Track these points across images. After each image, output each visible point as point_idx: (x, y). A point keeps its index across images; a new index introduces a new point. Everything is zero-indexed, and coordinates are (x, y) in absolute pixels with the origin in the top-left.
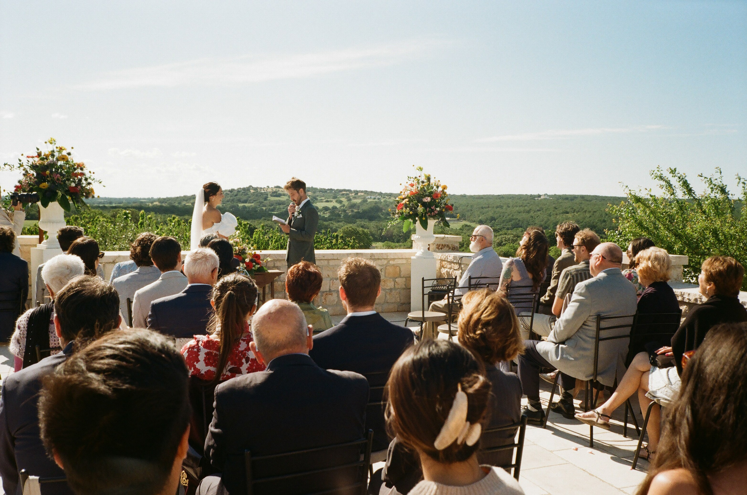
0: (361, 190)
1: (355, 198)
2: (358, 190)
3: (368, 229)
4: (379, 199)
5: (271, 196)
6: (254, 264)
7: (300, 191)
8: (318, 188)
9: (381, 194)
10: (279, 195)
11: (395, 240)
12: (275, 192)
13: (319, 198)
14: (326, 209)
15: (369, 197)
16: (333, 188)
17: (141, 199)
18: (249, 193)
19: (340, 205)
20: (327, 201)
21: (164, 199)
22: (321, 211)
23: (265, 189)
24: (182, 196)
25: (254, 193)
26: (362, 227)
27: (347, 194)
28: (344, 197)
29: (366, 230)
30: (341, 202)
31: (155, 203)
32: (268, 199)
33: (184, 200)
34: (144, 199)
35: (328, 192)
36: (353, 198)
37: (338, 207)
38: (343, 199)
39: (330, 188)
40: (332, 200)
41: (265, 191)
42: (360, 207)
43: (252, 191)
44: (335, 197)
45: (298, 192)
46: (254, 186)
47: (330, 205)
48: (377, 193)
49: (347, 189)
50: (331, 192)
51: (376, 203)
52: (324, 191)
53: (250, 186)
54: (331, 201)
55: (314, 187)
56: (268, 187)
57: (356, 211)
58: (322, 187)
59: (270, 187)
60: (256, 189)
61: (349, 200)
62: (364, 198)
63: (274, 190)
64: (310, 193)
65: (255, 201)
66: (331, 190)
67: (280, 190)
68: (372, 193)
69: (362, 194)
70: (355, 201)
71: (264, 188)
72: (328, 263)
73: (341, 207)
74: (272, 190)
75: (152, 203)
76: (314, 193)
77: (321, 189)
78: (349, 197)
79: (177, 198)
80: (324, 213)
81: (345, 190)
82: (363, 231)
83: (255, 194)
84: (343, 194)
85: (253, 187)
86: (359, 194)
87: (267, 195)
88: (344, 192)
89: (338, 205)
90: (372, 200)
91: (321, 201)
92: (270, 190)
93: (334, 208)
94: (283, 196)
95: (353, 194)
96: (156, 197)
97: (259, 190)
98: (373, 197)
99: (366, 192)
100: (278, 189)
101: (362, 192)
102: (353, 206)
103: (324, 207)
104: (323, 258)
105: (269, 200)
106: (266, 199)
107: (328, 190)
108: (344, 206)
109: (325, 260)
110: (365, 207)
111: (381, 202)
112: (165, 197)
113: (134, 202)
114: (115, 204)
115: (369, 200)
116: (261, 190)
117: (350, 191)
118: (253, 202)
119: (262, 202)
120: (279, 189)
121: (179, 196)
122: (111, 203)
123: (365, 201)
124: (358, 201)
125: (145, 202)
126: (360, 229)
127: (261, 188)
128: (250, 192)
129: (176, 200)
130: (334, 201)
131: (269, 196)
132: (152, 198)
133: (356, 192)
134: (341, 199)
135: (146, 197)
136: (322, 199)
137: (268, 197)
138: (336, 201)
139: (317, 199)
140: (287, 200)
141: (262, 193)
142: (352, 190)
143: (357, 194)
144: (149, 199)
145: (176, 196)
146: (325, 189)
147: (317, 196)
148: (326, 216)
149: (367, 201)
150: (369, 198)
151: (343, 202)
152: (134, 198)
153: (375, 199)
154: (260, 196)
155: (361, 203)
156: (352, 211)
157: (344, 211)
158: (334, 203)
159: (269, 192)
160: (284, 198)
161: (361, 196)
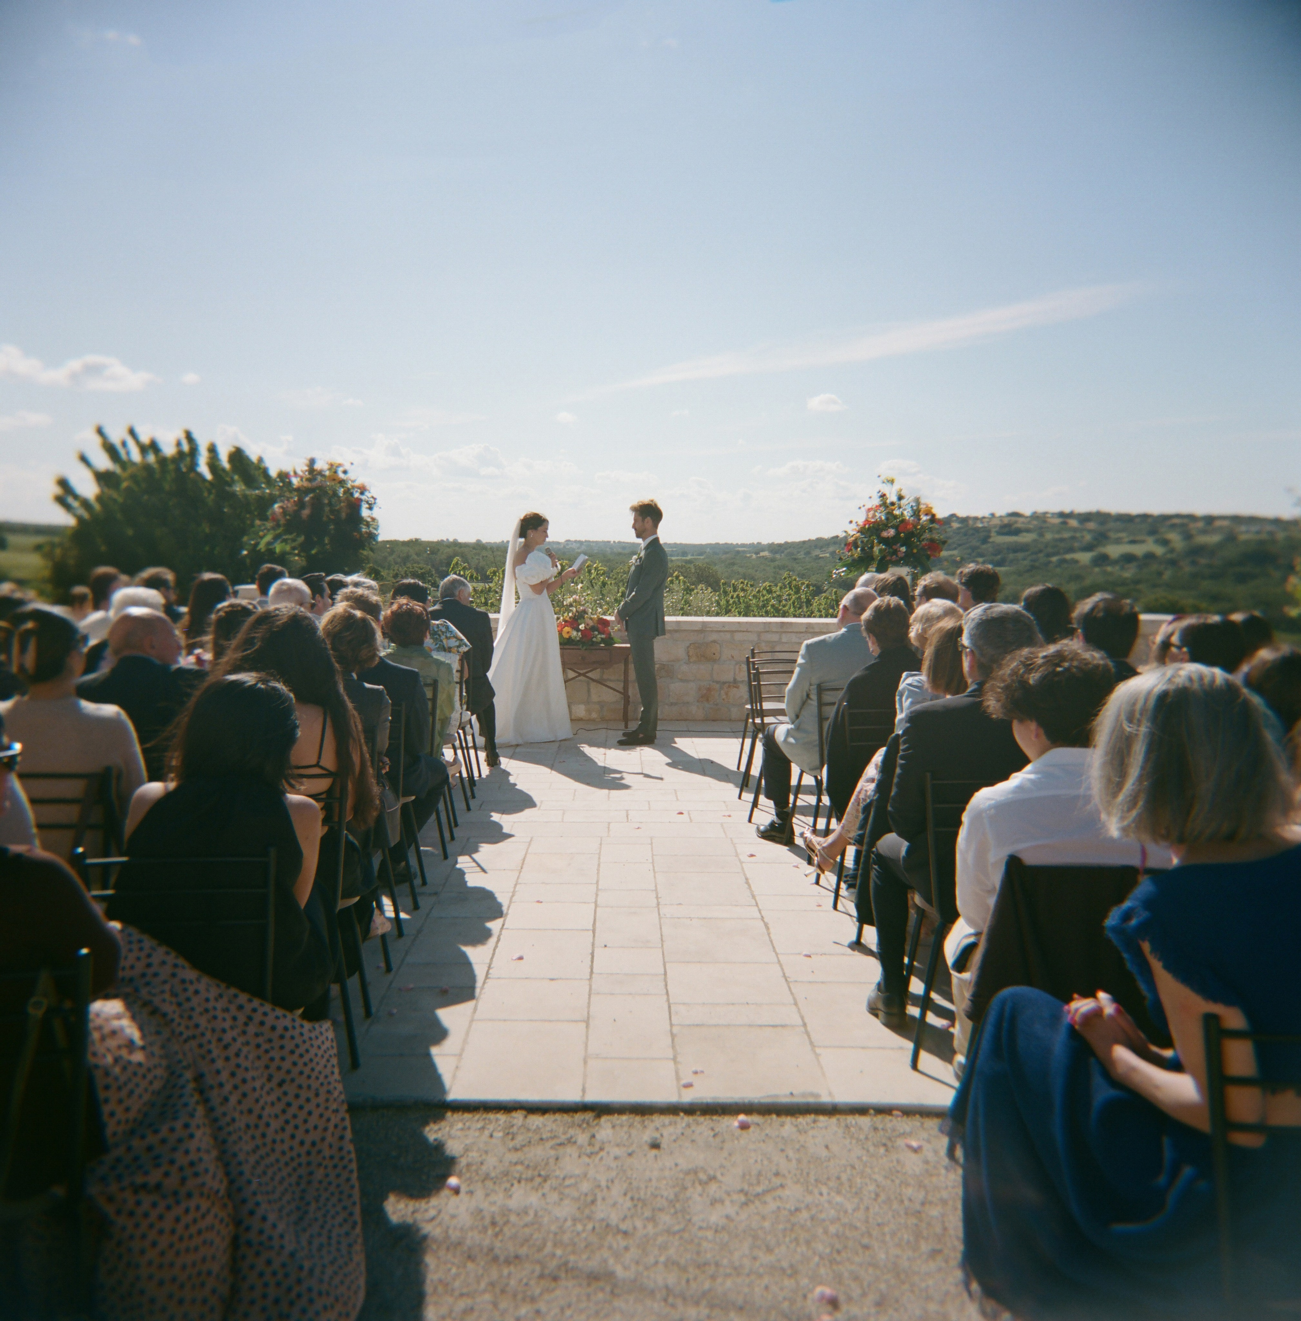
1: (1204, 532)
5: (1000, 533)
8: (1112, 513)
10: (1017, 532)
12: (1009, 525)
13: (1112, 535)
14: (1129, 558)
15: (1243, 528)
16: (1149, 513)
17: (737, 545)
18: (949, 530)
19: (1165, 550)
20: (1133, 542)
21: (780, 545)
22: (1115, 562)
24: (813, 538)
25: (959, 528)
27: (1183, 525)
28: (1176, 532)
30: (1165, 542)
31: (762, 554)
32: (991, 540)
33: (816, 547)
34: (743, 545)
35: (1137, 520)
36: (1200, 533)
37: (1158, 554)
38: (1175, 537)
40: (1144, 538)
41: (986, 525)
42: (1218, 552)
43: (955, 525)
44: (1153, 532)
46: (962, 514)
47: (1138, 550)
49: (1184, 512)
50: (1144, 522)
51: (1261, 543)
52: (1126, 519)
53: (953, 515)
54: (1142, 542)
55: (1102, 510)
56: (993, 515)
57: (1204, 562)
58: (1122, 511)
59: (997, 515)
60: (964, 520)
61: (1188, 536)
62: (1230, 534)
63: (1006, 521)
65: (960, 545)
66: (1146, 516)
67: (1021, 520)
68: (1252, 520)
69: (1226, 523)
70: (1202, 540)
71: (984, 517)
73: (1165, 554)
74: (1001, 520)
75: (757, 553)
76: (1103, 524)
77: (1120, 515)
78: (1188, 532)
79: (804, 542)
80: (1122, 568)
81: (1178, 516)
83: (963, 530)
84: (1173, 526)
85: (958, 518)
86: (1216, 524)
87: (989, 531)
88: (1175, 521)
89: (1159, 550)
90: (1250, 536)
91: (1118, 541)
92: (996, 522)
93: (1150, 556)
94: (1025, 534)
95: (1201, 524)
96: (765, 541)
97: (971, 522)
98: (1251, 528)
99: (1234, 518)
100: (1013, 519)
102: (1196, 551)
103: (1123, 556)
105: (993, 542)
106: (985, 540)
107: (1138, 516)
108: (1172, 551)
110: (1231, 553)
111: (1276, 541)
112: (783, 542)
113: (726, 553)
114: (693, 555)
115: (1242, 537)
116: (975, 523)
117: (1192, 517)
118: (955, 549)
120: (1018, 518)
121: (807, 539)
122: (684, 554)
123: (1231, 538)
124: (1213, 539)
125: (744, 552)
127: (976, 519)
128: (952, 527)
129: (801, 547)
130: (1150, 540)
131: (993, 534)
132: (759, 543)
133: (1210, 520)
134: (1169, 536)
136: (1120, 538)
137: (989, 537)
138: (1157, 542)
139: (1107, 537)
140: (1035, 541)
141: (977, 530)
142: (1199, 514)
144: (752, 545)
145: (803, 539)
146: (1128, 515)
147: (1110, 531)
149: (1237, 538)
150: (1241, 533)
151: (1172, 541)
152: (726, 544)
153: (1258, 533)
154: (973, 534)
155: (1221, 545)
156: (1194, 563)
157: (1173, 563)
158: (1149, 546)
159: (995, 526)
160: (1025, 538)
161: (1222, 527)
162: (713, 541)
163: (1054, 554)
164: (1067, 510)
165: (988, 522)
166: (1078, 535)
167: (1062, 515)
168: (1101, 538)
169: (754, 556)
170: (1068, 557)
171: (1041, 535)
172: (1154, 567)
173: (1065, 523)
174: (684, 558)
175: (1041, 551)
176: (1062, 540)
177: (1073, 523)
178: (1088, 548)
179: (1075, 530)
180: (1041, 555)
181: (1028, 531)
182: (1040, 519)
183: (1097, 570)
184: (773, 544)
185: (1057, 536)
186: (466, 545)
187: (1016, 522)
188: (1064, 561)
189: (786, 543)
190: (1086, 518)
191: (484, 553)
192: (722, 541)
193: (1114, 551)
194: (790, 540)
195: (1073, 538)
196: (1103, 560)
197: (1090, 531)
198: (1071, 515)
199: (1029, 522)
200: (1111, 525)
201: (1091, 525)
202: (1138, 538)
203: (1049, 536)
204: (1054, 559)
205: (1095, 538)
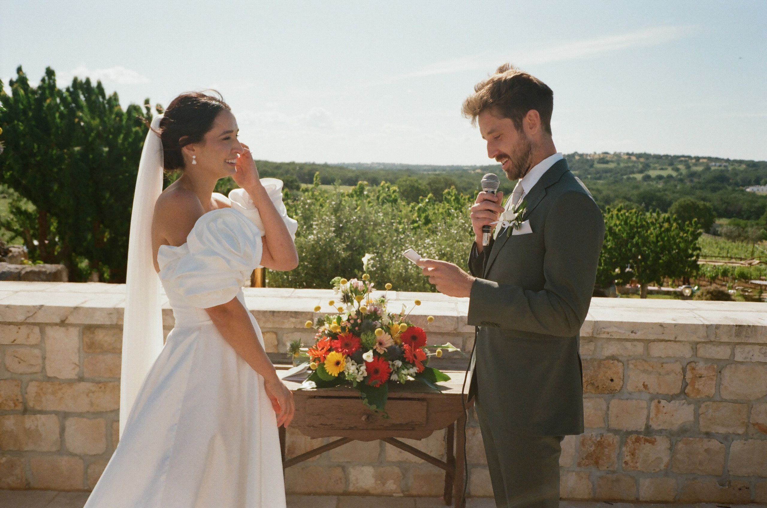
0: (704, 156)
1: (695, 165)
2: (700, 156)
3: (710, 202)
4: (725, 166)
5: (598, 163)
8: (652, 154)
9: (728, 161)
10: (607, 162)
11: (745, 216)
12: (603, 159)
13: (652, 165)
14: (660, 178)
15: (713, 164)
16: (669, 154)
17: (463, 166)
19: (677, 174)
20: (662, 169)
22: (653, 180)
23: (591, 156)
25: (579, 160)
26: (704, 199)
27: (686, 161)
28: (682, 164)
29: (708, 204)
30: (677, 170)
31: (477, 171)
34: (467, 167)
35: (663, 158)
36: (693, 165)
37: (674, 176)
38: (681, 167)
39: (665, 154)
40: (667, 167)
42: (701, 176)
43: (577, 158)
44: (671, 164)
46: (580, 152)
47: (664, 173)
48: (723, 159)
50: (667, 159)
51: (722, 171)
52: (658, 157)
53: (576, 152)
54: (666, 169)
55: (647, 152)
56: (595, 153)
57: (696, 180)
58: (656, 153)
59: (597, 153)
60: (581, 155)
61: (688, 167)
62: (707, 166)
63: (602, 156)
65: (580, 168)
66: (667, 156)
67: (609, 156)
68: (717, 159)
69: (705, 161)
70: (694, 169)
71: (591, 154)
73: (677, 176)
74: (599, 156)
76: (647, 159)
77: (655, 155)
78: (688, 164)
80: (657, 183)
81: (683, 156)
82: (704, 205)
83: (581, 161)
84: (681, 161)
85: (578, 154)
86: (701, 161)
87: (594, 161)
88: (682, 159)
89: (674, 174)
90: (716, 168)
91: (655, 169)
92: (596, 156)
93: (670, 177)
94: (611, 163)
95: (694, 161)
96: (479, 164)
97: (585, 156)
98: (718, 164)
99: (710, 159)
100: (605, 155)
101: (704, 158)
102: (693, 175)
103: (657, 176)
105: (595, 167)
106: (592, 166)
107: (664, 156)
108: (681, 174)
110: (708, 176)
111: (728, 171)
113: (457, 171)
114: (439, 171)
115: (713, 168)
116: (587, 157)
117: (689, 157)
118: (577, 170)
119: (588, 170)
120: (607, 155)
122: (435, 170)
123: (708, 168)
124: (700, 169)
125: (467, 170)
126: (701, 203)
127: (587, 155)
128: (575, 159)
130: (670, 168)
131: (595, 163)
132: (475, 166)
133: (698, 159)
134: (678, 167)
136: (655, 167)
137: (593, 164)
138: (673, 169)
139: (649, 166)
140: (615, 167)
141: (587, 161)
142: (693, 156)
144: (471, 166)
146: (659, 155)
147: (651, 163)
148: (659, 186)
149: (710, 169)
150: (712, 166)
151: (680, 169)
152: (457, 166)
153: (720, 166)
154: (585, 163)
155: (703, 172)
156: (691, 181)
157: (681, 180)
158: (669, 172)
159: (596, 159)
160: (611, 166)
161: (703, 163)
162: (451, 164)
163: (625, 175)
164: (630, 152)
165: (593, 157)
166: (636, 165)
167: (628, 154)
168: (647, 167)
169: (473, 172)
170: (631, 176)
171: (618, 164)
172: (672, 182)
173: (630, 158)
174: (435, 173)
175: (618, 173)
176: (629, 167)
177: (634, 158)
178: (641, 172)
179: (635, 162)
180: (619, 175)
181: (612, 162)
182: (618, 156)
183: (645, 183)
185: (626, 165)
186: (319, 165)
187: (607, 157)
188: (629, 178)
190: (639, 156)
191: (328, 169)
193: (653, 173)
195: (634, 166)
196: (647, 178)
197: (641, 163)
198: (632, 154)
199: (613, 158)
200: (651, 160)
201: (642, 160)
202: (664, 167)
203: (622, 165)
204: (625, 177)
205: (644, 167)
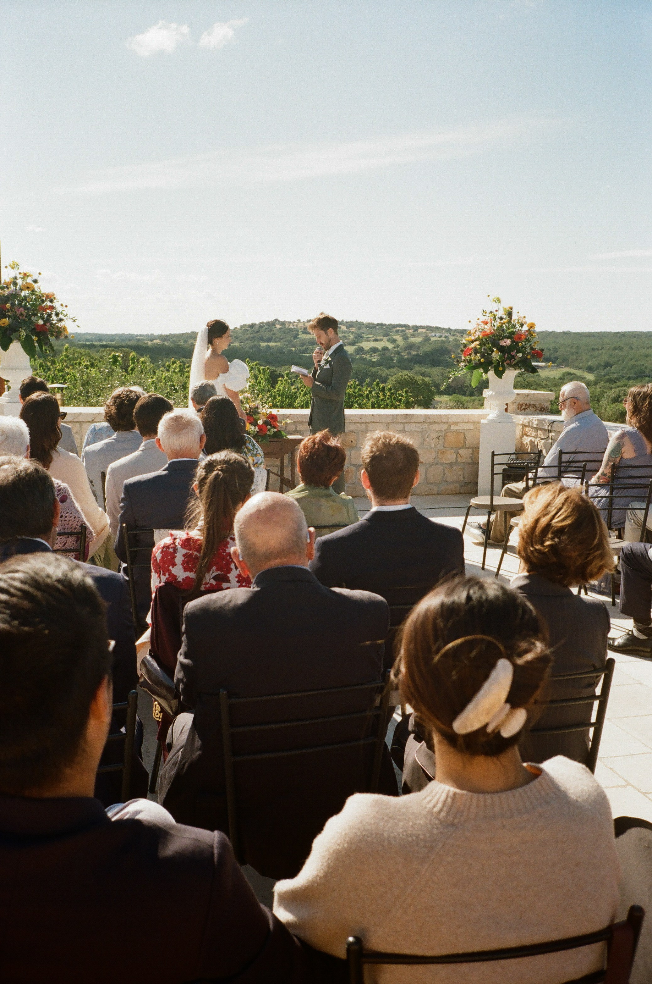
0: (423, 325)
1: (413, 336)
2: (418, 325)
3: (430, 377)
4: (446, 337)
6: (269, 427)
7: (329, 331)
8: (365, 322)
9: (449, 330)
11: (467, 393)
13: (365, 336)
14: (374, 350)
15: (433, 334)
16: (384, 323)
17: (137, 335)
18: (274, 329)
19: (393, 346)
20: (376, 340)
21: (167, 336)
22: (367, 352)
23: (295, 324)
24: (189, 331)
25: (280, 329)
26: (423, 374)
27: (403, 331)
28: (399, 335)
29: (427, 379)
30: (394, 341)
31: (155, 341)
32: (299, 336)
34: (141, 335)
35: (377, 327)
36: (411, 335)
37: (390, 348)
38: (397, 337)
39: (380, 322)
40: (382, 338)
41: (295, 327)
42: (420, 348)
43: (278, 326)
44: (386, 335)
45: (326, 333)
46: (281, 319)
47: (379, 345)
48: (444, 329)
49: (403, 323)
50: (381, 328)
51: (442, 342)
52: (372, 326)
53: (276, 320)
54: (381, 340)
55: (359, 320)
56: (299, 321)
57: (414, 353)
58: (370, 321)
59: (302, 321)
60: (283, 323)
61: (406, 338)
62: (426, 336)
64: (354, 329)
65: (281, 339)
66: (382, 325)
68: (437, 329)
69: (424, 330)
70: (413, 340)
71: (294, 322)
72: (367, 426)
73: (394, 348)
74: (304, 325)
75: (152, 341)
76: (359, 329)
77: (369, 324)
78: (405, 335)
79: (183, 334)
80: (371, 356)
81: (400, 326)
82: (423, 380)
83: (283, 330)
84: (397, 331)
85: (279, 321)
86: (420, 331)
87: (297, 331)
88: (398, 328)
89: (390, 346)
90: (436, 339)
91: (368, 340)
92: (301, 325)
93: (385, 349)
95: (411, 331)
96: (156, 333)
97: (287, 324)
98: (438, 334)
99: (429, 328)
101: (423, 327)
102: (411, 346)
103: (371, 348)
104: (361, 421)
105: (300, 338)
106: (296, 337)
107: (378, 324)
108: (398, 346)
109: (363, 422)
110: (427, 348)
111: (450, 342)
112: (168, 334)
113: (130, 340)
114: (107, 341)
115: (433, 339)
116: (289, 325)
117: (406, 326)
118: (279, 341)
119: (291, 341)
122: (100, 340)
123: (427, 339)
124: (418, 340)
125: (143, 340)
126: (419, 378)
127: (290, 323)
128: (276, 327)
129: (181, 337)
130: (385, 339)
131: (300, 333)
132: (152, 334)
133: (416, 328)
134: (395, 337)
135: (144, 333)
136: (369, 338)
137: (298, 335)
138: (388, 340)
139: (362, 337)
141: (290, 330)
142: (410, 324)
143: (416, 330)
144: (147, 335)
145: (182, 332)
146: (373, 324)
147: (363, 333)
148: (374, 360)
149: (430, 340)
150: (433, 336)
151: (397, 340)
152: (130, 334)
153: (440, 337)
154: (288, 333)
155: (422, 343)
156: (409, 353)
157: (398, 353)
158: (384, 343)
161: (422, 333)
162: (120, 332)
165: (297, 325)
166: (346, 335)
168: (359, 337)
169: (150, 343)
174: (101, 343)
178: (353, 344)
183: (358, 357)
184: (161, 335)
189: (171, 335)
192: (126, 332)
193: (366, 345)
194: (172, 333)
196: (360, 350)
197: (353, 333)
200: (364, 330)
201: (353, 330)
202: (378, 338)
205: (356, 337)
